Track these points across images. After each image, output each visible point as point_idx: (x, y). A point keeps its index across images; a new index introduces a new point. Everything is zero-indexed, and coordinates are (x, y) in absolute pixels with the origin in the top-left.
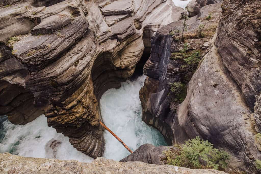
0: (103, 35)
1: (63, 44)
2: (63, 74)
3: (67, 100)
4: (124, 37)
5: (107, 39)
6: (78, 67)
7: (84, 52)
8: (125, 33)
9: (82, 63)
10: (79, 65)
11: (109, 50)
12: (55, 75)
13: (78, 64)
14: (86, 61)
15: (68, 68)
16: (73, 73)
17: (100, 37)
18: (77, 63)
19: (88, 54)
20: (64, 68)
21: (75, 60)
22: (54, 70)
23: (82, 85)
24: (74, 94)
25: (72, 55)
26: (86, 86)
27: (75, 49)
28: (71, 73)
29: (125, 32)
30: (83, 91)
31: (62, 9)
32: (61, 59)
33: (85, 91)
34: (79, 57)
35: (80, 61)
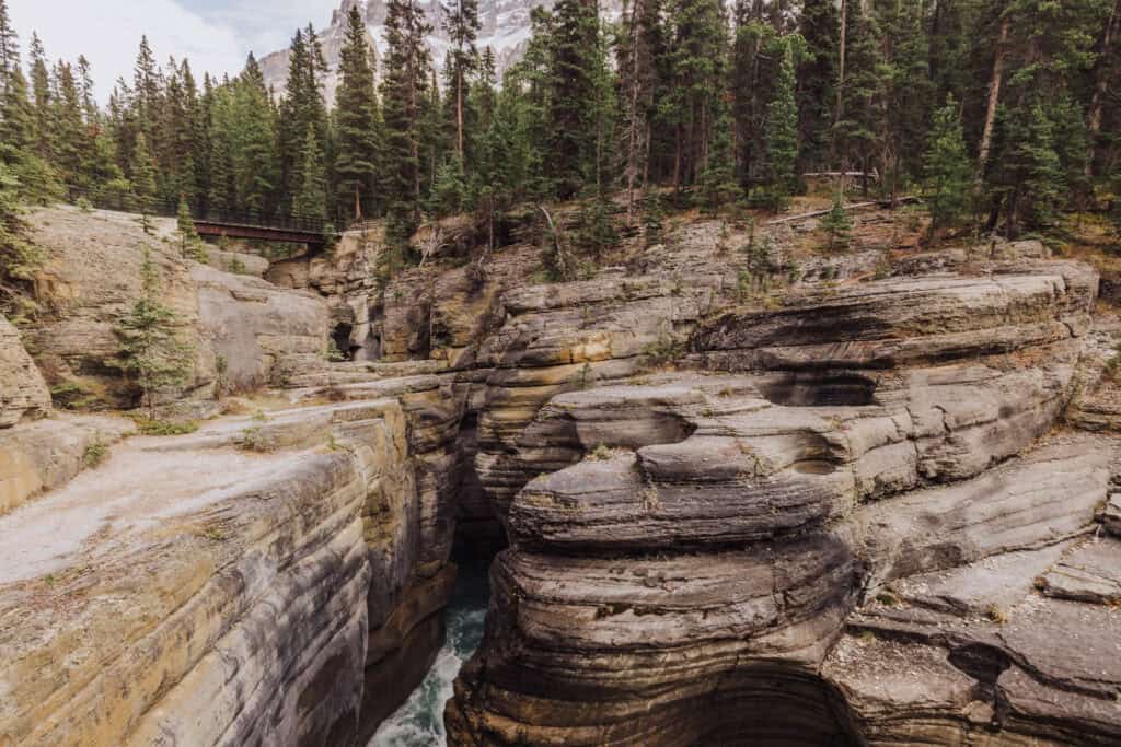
0: (935, 608)
1: (620, 525)
2: (548, 604)
3: (506, 693)
4: (1045, 709)
5: (922, 639)
6: (601, 623)
7: (669, 597)
8: (1079, 690)
9: (624, 625)
10: (608, 622)
11: (847, 688)
12: (529, 591)
13: (612, 615)
14: (643, 632)
15: (572, 603)
16: (565, 629)
17: (900, 606)
18: (611, 609)
19: (681, 612)
20: (563, 591)
21: (613, 597)
22: (541, 575)
23: (584, 705)
24: (534, 699)
25: (628, 574)
26: (603, 728)
27: (653, 568)
28: (561, 623)
29: (1086, 686)
30: (569, 730)
31: (775, 431)
32: (589, 561)
33: (575, 736)
34: (636, 596)
35: (630, 612)
